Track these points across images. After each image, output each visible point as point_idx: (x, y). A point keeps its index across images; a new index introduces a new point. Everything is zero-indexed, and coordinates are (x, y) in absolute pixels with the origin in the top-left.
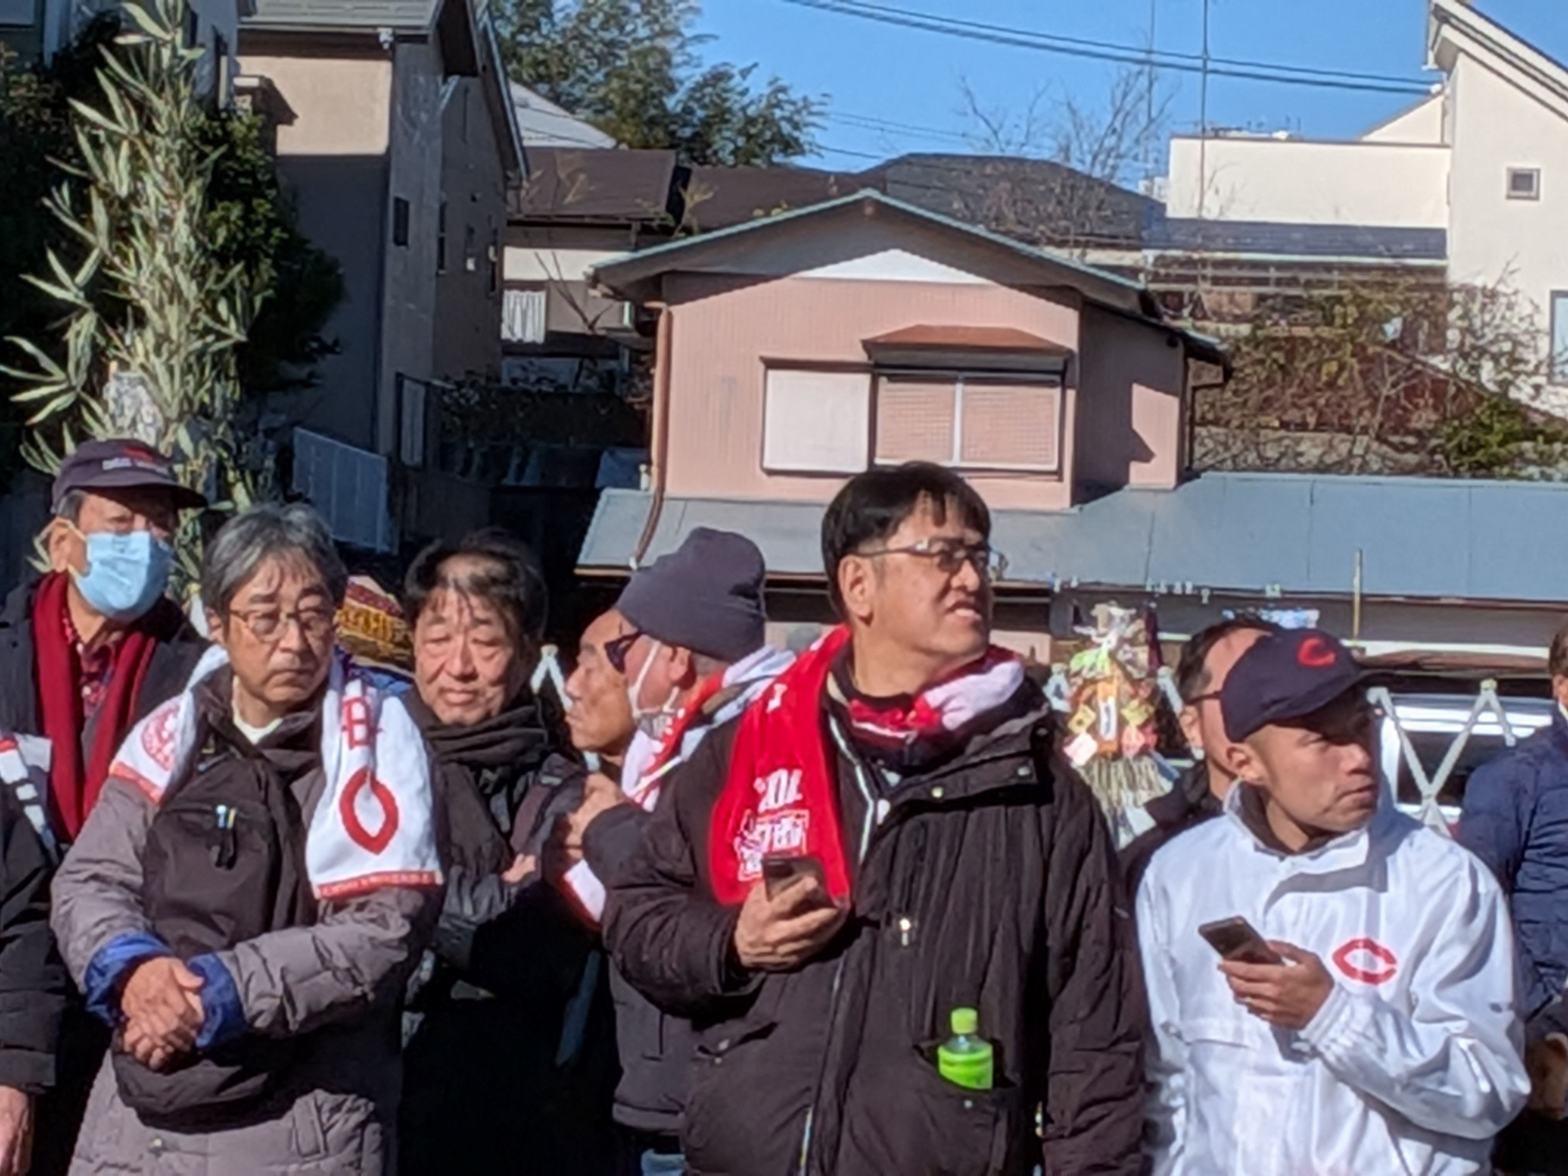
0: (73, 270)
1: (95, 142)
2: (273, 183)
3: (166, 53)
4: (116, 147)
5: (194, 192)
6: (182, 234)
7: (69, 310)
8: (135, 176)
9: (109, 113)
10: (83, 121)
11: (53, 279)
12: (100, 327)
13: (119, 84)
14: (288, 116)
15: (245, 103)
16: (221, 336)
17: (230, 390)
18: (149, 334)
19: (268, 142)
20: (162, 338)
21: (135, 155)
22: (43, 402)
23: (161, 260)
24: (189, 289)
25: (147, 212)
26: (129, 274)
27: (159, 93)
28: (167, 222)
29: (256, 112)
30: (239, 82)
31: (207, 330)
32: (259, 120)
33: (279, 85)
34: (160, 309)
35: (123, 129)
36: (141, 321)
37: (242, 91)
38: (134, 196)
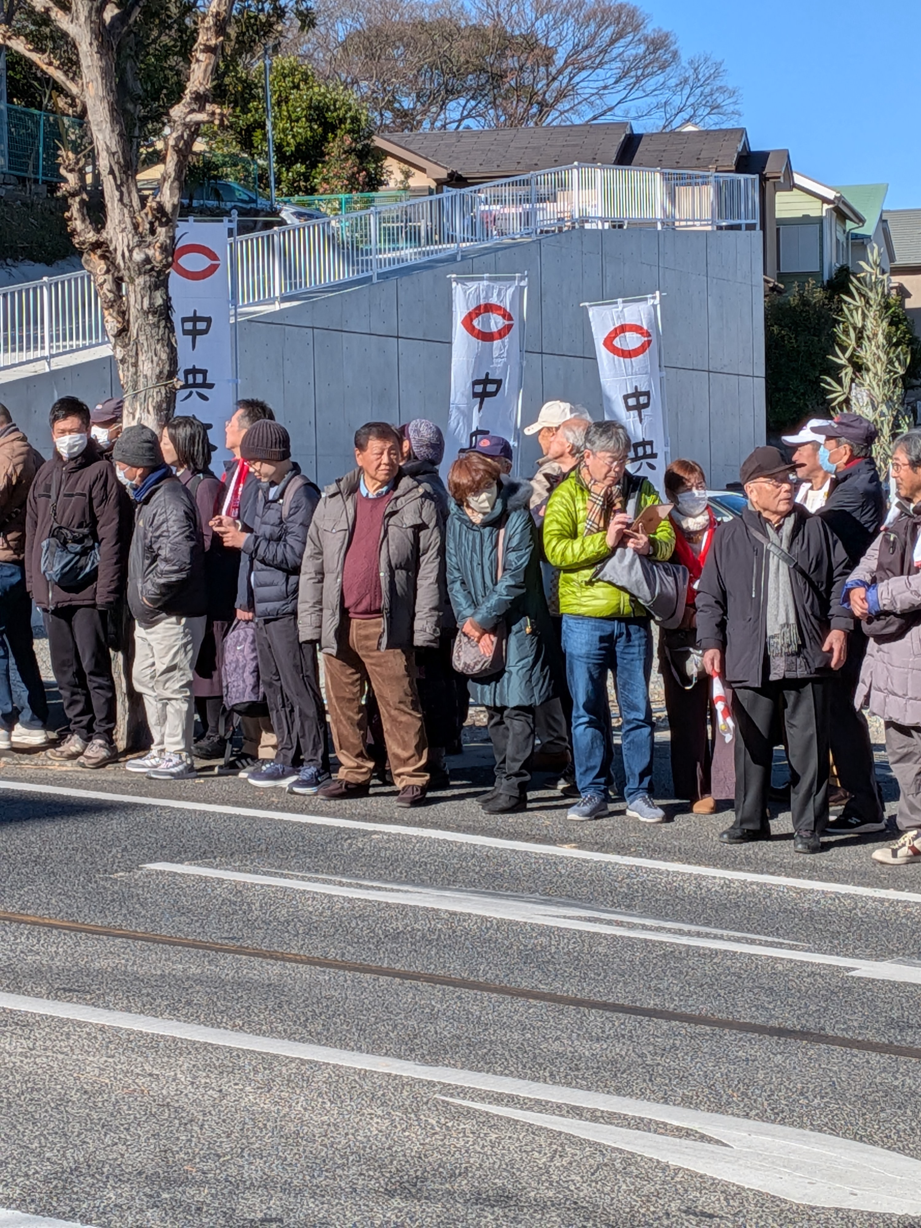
0: (844, 353)
1: (850, 311)
2: (905, 319)
3: (873, 277)
4: (857, 310)
5: (885, 324)
6: (881, 339)
7: (843, 367)
8: (864, 319)
9: (854, 299)
10: (845, 302)
11: (838, 357)
12: (854, 373)
13: (857, 289)
14: (909, 295)
15: (894, 292)
16: (896, 373)
17: (899, 391)
18: (871, 374)
19: (902, 305)
20: (876, 374)
21: (863, 312)
22: (835, 399)
23: (874, 348)
24: (884, 357)
25: (868, 333)
26: (862, 354)
27: (871, 290)
28: (875, 335)
29: (898, 295)
30: (891, 285)
31: (890, 371)
32: (899, 298)
33: (905, 285)
34: (874, 365)
35: (859, 304)
36: (868, 370)
37: (892, 288)
38: (864, 327)
